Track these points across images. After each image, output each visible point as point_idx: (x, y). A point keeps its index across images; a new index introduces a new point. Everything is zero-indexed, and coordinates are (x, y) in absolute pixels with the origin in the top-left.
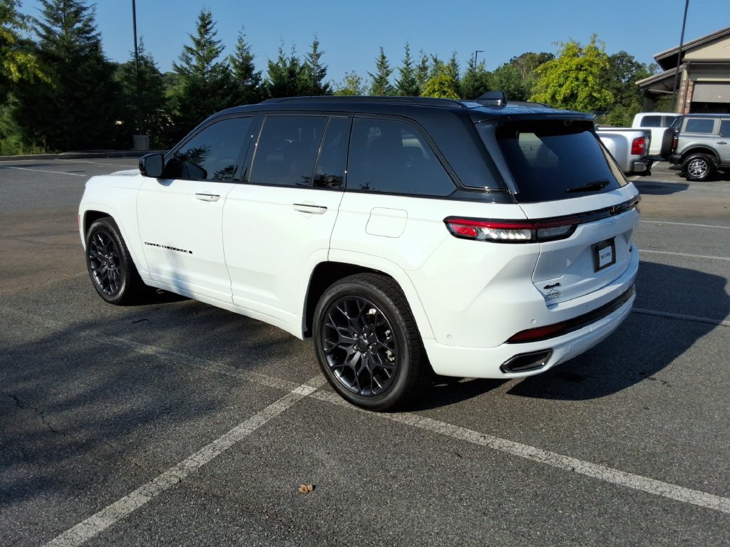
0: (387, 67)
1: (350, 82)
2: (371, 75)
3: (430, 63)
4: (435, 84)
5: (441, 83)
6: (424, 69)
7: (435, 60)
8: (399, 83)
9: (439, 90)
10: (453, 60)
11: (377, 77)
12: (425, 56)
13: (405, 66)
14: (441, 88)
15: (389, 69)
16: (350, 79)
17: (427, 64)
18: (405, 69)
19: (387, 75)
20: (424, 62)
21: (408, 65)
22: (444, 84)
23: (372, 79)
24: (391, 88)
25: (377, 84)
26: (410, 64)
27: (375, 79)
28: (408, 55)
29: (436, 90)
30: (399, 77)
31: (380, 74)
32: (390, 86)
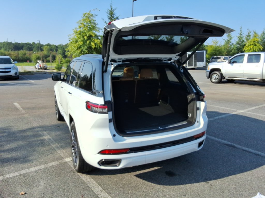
0: (231, 36)
1: (214, 43)
2: (224, 40)
3: (252, 34)
4: (251, 42)
5: (254, 42)
6: (249, 36)
7: (255, 33)
8: (237, 42)
9: (253, 44)
10: (264, 32)
11: (226, 40)
12: (249, 31)
13: (240, 35)
14: (254, 43)
15: (231, 37)
16: (214, 41)
17: (250, 34)
18: (240, 36)
19: (231, 39)
20: (249, 33)
21: (241, 35)
22: (255, 42)
23: (224, 41)
24: (232, 44)
25: (227, 43)
26: (242, 34)
27: (226, 41)
28: (241, 31)
29: (252, 44)
30: (237, 40)
31: (227, 39)
32: (232, 43)
